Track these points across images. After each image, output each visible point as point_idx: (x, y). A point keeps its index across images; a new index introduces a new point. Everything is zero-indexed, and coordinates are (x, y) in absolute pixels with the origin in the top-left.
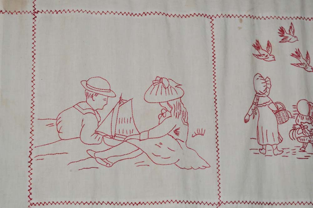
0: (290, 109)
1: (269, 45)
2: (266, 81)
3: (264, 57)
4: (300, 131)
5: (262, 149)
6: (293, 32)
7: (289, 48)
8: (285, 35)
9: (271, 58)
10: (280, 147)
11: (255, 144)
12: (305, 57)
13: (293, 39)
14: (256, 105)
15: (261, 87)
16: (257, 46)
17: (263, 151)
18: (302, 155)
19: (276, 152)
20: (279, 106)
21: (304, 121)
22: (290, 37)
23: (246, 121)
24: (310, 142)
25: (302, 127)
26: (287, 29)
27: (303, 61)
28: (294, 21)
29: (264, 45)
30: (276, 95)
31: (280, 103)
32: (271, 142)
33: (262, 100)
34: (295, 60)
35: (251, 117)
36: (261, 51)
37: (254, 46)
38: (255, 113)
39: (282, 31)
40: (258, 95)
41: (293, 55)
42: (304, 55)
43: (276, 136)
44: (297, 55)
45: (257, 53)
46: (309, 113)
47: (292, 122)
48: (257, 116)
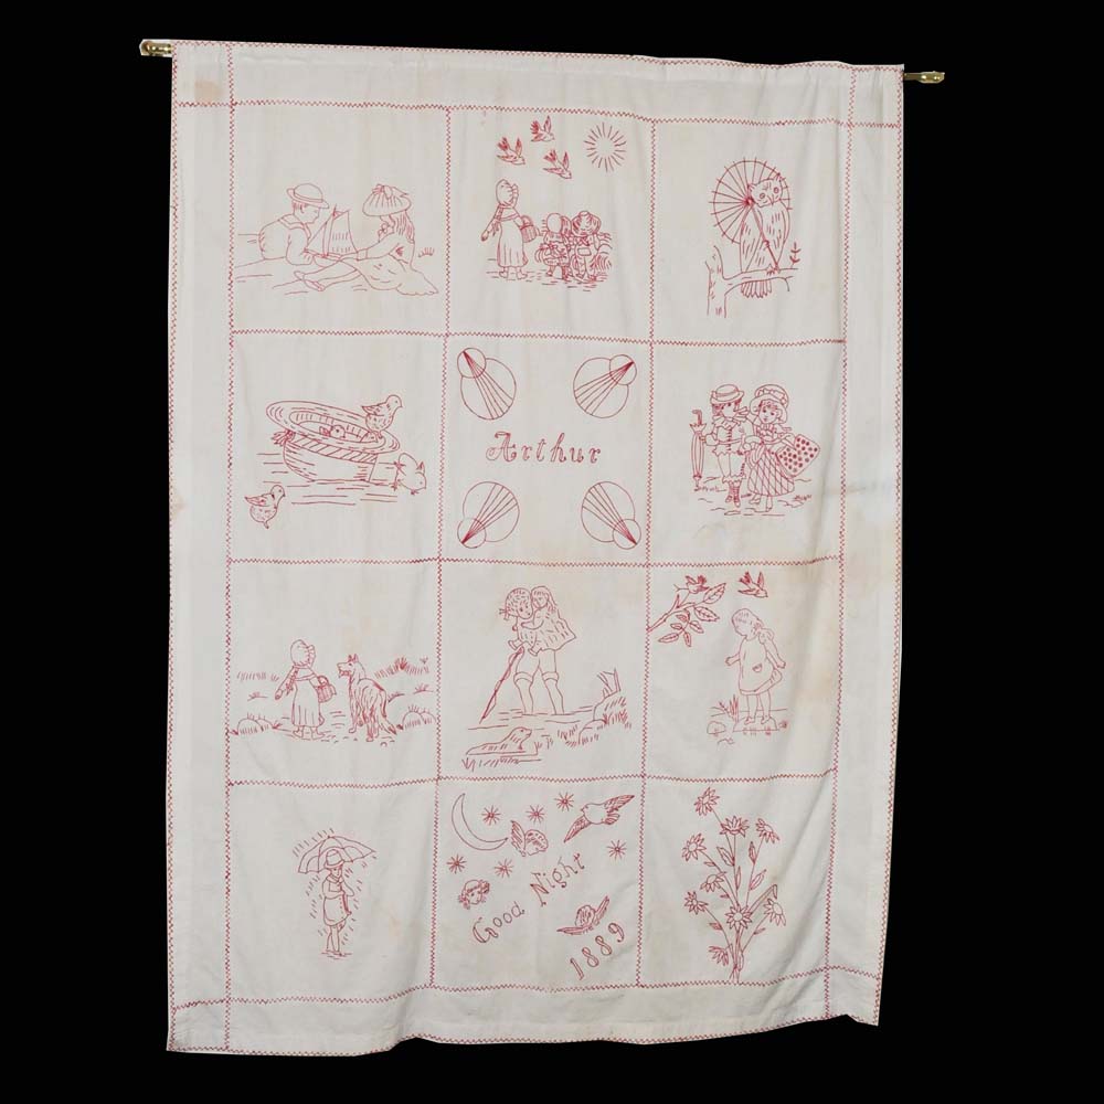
0: (538, 224)
1: (519, 144)
2: (513, 189)
3: (512, 159)
4: (549, 251)
5: (503, 272)
6: (550, 128)
7: (542, 149)
8: (539, 131)
9: (520, 161)
10: (524, 270)
11: (494, 266)
12: (562, 161)
13: (549, 137)
14: (498, 218)
15: (505, 196)
16: (504, 146)
17: (505, 274)
18: (549, 280)
19: (520, 276)
20: (527, 221)
21: (554, 239)
22: (545, 134)
23: (483, 239)
24: (558, 264)
25: (551, 247)
26: (542, 124)
27: (558, 165)
28: (552, 115)
29: (512, 144)
30: (524, 206)
31: (527, 217)
32: (514, 263)
33: (506, 213)
34: (549, 165)
35: (491, 234)
36: (509, 152)
37: (500, 145)
38: (495, 229)
39: (536, 126)
40: (501, 207)
41: (547, 157)
42: (560, 157)
43: (521, 256)
44: (552, 157)
45: (503, 153)
46: (561, 230)
47: (539, 240)
48: (498, 233)
